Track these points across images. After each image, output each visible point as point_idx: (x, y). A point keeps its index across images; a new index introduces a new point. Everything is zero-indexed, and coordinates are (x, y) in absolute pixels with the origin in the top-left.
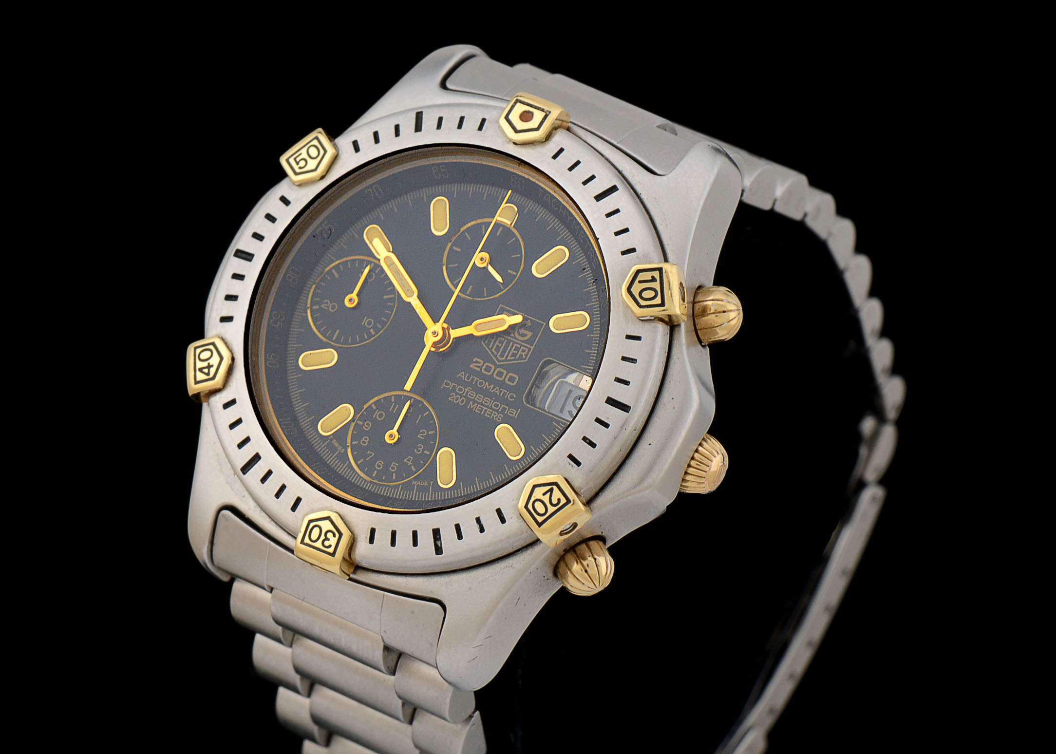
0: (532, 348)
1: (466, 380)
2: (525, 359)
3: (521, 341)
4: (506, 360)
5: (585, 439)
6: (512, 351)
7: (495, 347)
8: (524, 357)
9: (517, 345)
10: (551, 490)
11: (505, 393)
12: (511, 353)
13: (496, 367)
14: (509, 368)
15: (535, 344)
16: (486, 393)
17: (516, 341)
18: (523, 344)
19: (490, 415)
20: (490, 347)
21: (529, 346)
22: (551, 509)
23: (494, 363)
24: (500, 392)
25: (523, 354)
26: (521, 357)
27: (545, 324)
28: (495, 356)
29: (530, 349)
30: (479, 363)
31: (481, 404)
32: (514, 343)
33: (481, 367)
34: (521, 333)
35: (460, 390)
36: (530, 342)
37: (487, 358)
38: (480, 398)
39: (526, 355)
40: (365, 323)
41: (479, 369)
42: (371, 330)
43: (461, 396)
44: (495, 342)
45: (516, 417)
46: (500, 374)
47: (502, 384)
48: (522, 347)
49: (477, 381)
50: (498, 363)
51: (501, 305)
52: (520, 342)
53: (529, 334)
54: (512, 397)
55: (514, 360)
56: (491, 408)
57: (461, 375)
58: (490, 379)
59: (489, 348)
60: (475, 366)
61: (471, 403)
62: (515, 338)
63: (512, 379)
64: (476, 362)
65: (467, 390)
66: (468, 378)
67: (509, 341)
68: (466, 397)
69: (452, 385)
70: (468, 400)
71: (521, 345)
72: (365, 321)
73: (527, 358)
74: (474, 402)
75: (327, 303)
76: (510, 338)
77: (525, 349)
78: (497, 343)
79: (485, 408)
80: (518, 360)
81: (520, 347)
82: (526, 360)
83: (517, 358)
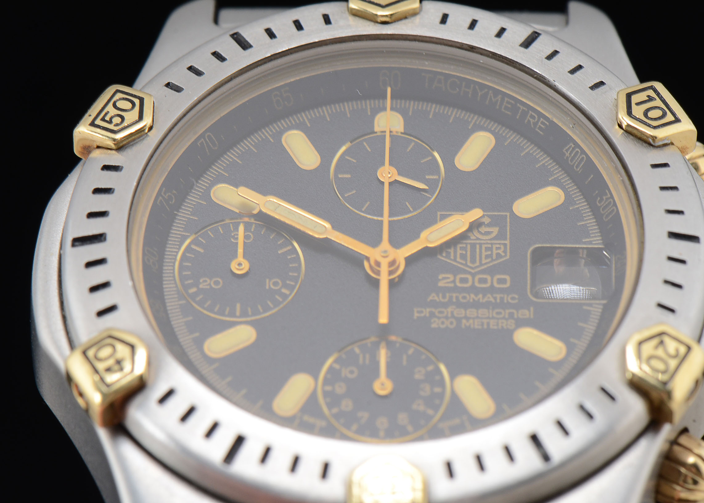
0: (507, 242)
1: (442, 300)
2: (506, 255)
3: (491, 239)
4: (481, 264)
5: (667, 282)
6: (484, 253)
7: (458, 256)
8: (503, 254)
9: (486, 246)
10: (662, 342)
11: (502, 299)
12: (483, 257)
13: (473, 275)
14: (491, 271)
15: (508, 237)
16: (476, 305)
17: (482, 242)
18: (492, 242)
19: (498, 325)
20: (452, 258)
21: (503, 242)
22: (673, 363)
23: (470, 273)
24: (495, 298)
25: (500, 251)
26: (499, 256)
27: (508, 214)
28: (466, 265)
29: (505, 245)
30: (448, 278)
31: (478, 317)
32: (481, 245)
33: (454, 282)
34: (483, 232)
35: (440, 312)
36: (501, 236)
37: (455, 271)
38: (472, 312)
39: (505, 252)
40: (269, 286)
41: (452, 285)
42: (284, 291)
43: (447, 318)
44: (455, 252)
45: (532, 316)
46: (483, 281)
47: (492, 290)
48: (493, 245)
49: (457, 298)
50: (473, 271)
51: (439, 213)
52: (489, 242)
53: (495, 231)
54: (513, 298)
55: (493, 260)
56: (493, 318)
57: (433, 297)
58: (473, 289)
59: (451, 260)
60: (446, 283)
61: (464, 321)
62: (478, 239)
63: (500, 281)
64: (444, 278)
65: (450, 310)
66: (444, 297)
67: (473, 246)
68: (453, 316)
69: (426, 312)
70: (459, 320)
71: (492, 244)
72: (269, 284)
73: (508, 254)
74: (467, 318)
75: (205, 281)
76: (472, 242)
77: (498, 246)
78: (459, 252)
79: (485, 321)
80: (497, 259)
81: (492, 247)
82: (508, 257)
83: (494, 257)
